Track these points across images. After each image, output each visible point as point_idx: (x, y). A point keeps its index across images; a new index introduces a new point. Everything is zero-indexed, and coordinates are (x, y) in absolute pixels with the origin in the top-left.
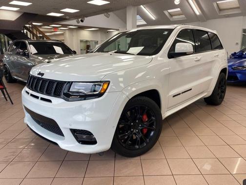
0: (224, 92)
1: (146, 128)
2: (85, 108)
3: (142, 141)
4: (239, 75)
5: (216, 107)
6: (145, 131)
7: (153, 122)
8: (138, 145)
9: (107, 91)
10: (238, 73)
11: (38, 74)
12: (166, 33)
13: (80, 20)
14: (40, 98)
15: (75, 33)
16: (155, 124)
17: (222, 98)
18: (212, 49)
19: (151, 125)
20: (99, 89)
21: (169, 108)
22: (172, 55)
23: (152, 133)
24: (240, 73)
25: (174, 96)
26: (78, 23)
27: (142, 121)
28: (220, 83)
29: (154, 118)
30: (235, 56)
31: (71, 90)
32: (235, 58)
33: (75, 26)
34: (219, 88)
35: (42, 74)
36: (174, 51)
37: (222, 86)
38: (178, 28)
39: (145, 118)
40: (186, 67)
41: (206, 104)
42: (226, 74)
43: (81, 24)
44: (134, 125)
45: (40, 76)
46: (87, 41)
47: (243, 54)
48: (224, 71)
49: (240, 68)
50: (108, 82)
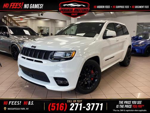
0: (130, 59)
1: (93, 77)
2: (59, 66)
3: (91, 85)
4: (136, 50)
5: (126, 67)
6: (92, 79)
7: (96, 75)
8: (89, 87)
9: (75, 56)
10: (136, 48)
11: (31, 47)
12: (100, 25)
13: (40, 14)
14: (34, 61)
15: (34, 22)
16: (97, 75)
17: (129, 62)
18: (124, 34)
19: (95, 76)
20: (68, 55)
21: (104, 67)
22: (105, 37)
23: (96, 80)
24: (137, 48)
25: (106, 60)
26: (39, 16)
27: (90, 73)
28: (128, 54)
29: (97, 72)
30: (134, 39)
31: (54, 56)
32: (134, 40)
33: (35, 17)
34: (127, 57)
35: (35, 47)
36: (106, 35)
37: (129, 56)
38: (107, 22)
39: (92, 72)
40: (112, 44)
41: (120, 65)
42: (131, 48)
43: (41, 16)
44: (87, 76)
45: (33, 48)
46: (41, 27)
47: (138, 38)
48: (130, 47)
49: (137, 45)
50: (75, 51)
